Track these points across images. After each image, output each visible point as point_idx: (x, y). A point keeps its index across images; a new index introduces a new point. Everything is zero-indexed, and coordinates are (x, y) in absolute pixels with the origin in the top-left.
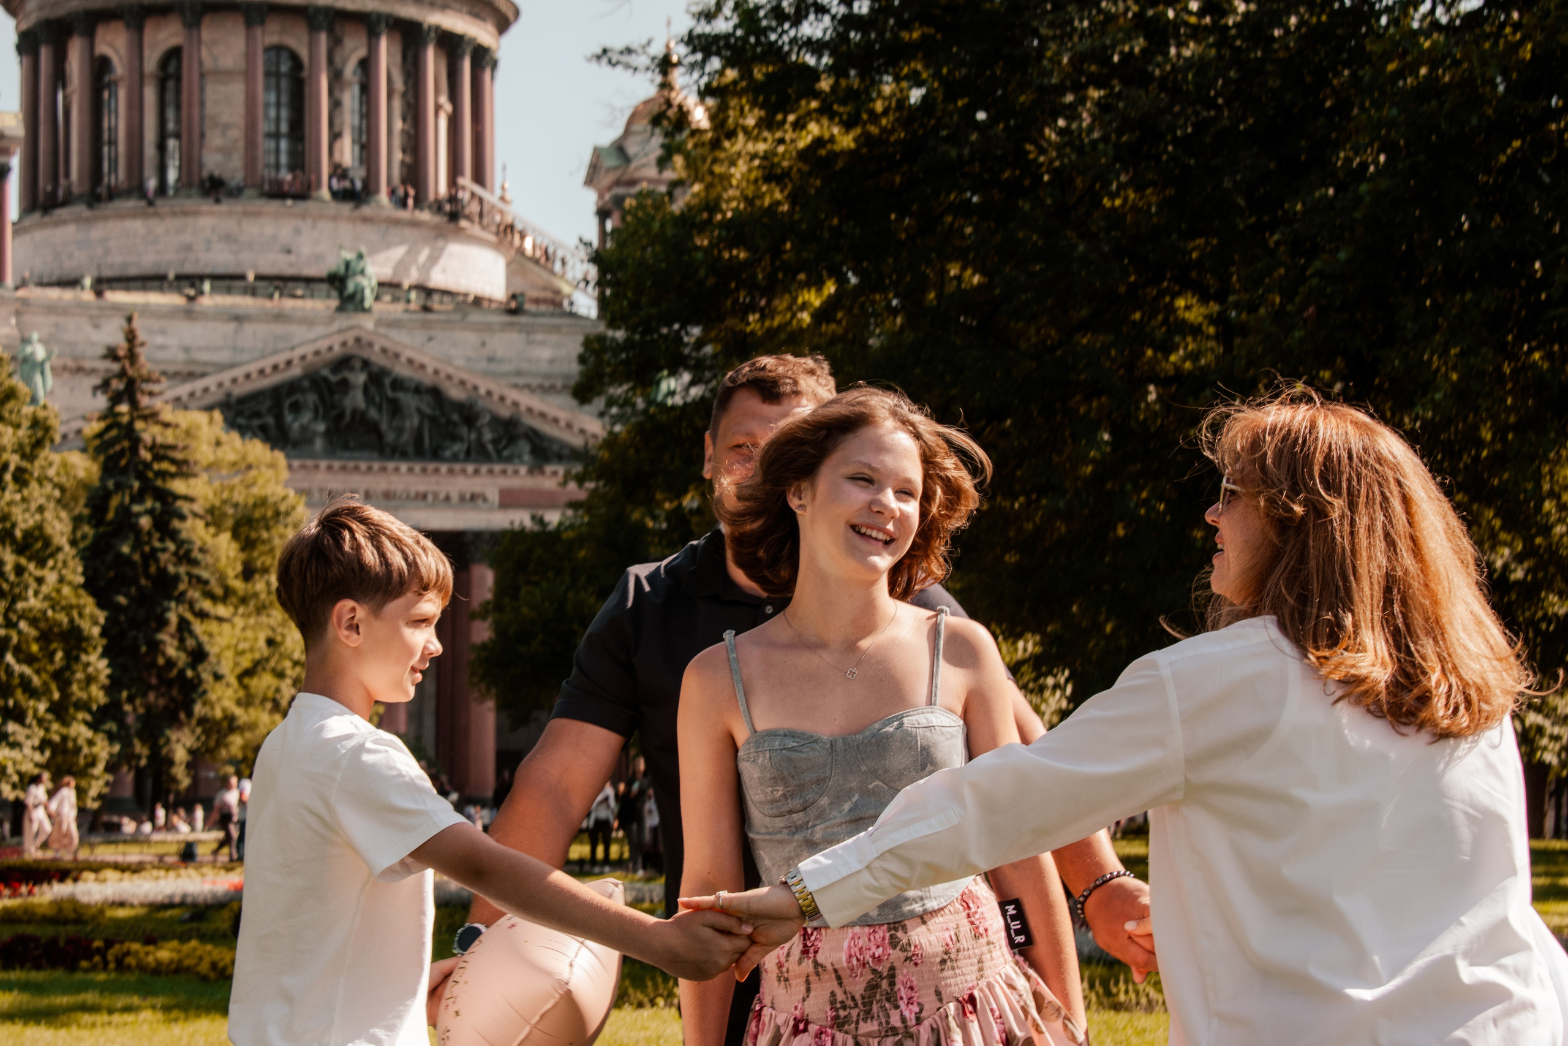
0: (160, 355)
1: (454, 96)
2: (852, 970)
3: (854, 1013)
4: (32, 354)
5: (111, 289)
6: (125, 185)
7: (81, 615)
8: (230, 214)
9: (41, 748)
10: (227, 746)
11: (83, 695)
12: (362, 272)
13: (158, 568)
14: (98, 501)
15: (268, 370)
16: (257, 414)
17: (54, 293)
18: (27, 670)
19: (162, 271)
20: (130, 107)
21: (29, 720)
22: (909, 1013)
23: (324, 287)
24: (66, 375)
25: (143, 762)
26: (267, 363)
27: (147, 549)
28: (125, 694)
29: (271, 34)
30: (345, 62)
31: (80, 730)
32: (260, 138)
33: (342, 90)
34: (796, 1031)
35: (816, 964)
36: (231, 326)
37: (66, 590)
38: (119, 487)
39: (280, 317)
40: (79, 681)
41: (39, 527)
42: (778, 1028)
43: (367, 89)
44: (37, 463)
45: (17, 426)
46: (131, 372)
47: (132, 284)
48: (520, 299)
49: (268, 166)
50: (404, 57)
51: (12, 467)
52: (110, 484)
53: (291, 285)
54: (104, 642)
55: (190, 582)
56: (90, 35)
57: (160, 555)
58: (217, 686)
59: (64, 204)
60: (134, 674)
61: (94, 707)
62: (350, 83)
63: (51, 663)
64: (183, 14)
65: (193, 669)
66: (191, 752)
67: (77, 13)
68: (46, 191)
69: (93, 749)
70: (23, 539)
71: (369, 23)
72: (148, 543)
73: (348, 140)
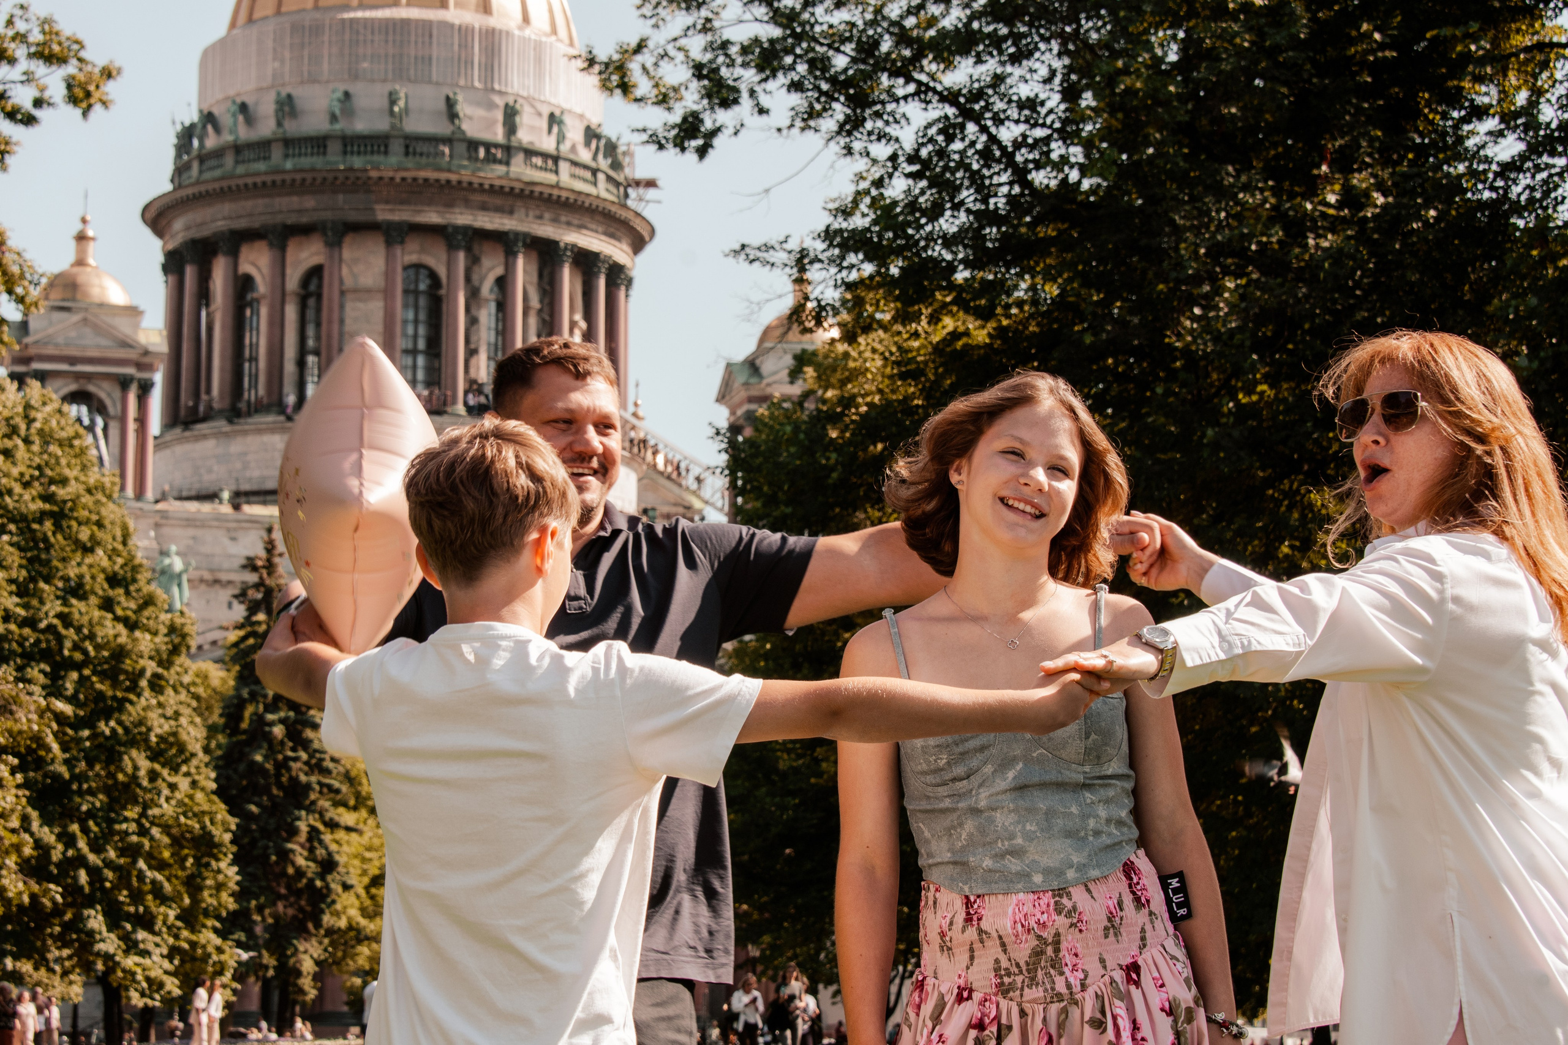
1: (589, 314)
2: (1017, 936)
4: (170, 565)
5: (248, 503)
6: (265, 401)
7: (212, 822)
9: (170, 957)
10: (353, 956)
11: (215, 903)
13: (290, 778)
14: (233, 710)
17: (193, 506)
18: (159, 877)
20: (271, 324)
21: (159, 927)
22: (1075, 979)
24: (203, 587)
25: (271, 973)
27: (280, 757)
28: (254, 903)
29: (411, 253)
30: (482, 280)
31: (208, 937)
32: (398, 355)
33: (479, 307)
35: (981, 931)
37: (199, 796)
38: (253, 696)
40: (210, 888)
41: (174, 733)
43: (503, 307)
44: (172, 671)
45: (155, 633)
46: (268, 582)
48: (651, 513)
50: (541, 276)
51: (148, 674)
52: (245, 693)
54: (234, 849)
55: (321, 792)
56: (234, 254)
57: (292, 764)
58: (345, 896)
59: (204, 419)
60: (264, 884)
61: (224, 914)
62: (487, 300)
63: (184, 868)
64: (325, 234)
65: (323, 879)
66: (318, 963)
67: (222, 233)
68: (187, 407)
69: (223, 957)
70: (158, 743)
71: (507, 242)
72: (280, 752)
73: (483, 357)
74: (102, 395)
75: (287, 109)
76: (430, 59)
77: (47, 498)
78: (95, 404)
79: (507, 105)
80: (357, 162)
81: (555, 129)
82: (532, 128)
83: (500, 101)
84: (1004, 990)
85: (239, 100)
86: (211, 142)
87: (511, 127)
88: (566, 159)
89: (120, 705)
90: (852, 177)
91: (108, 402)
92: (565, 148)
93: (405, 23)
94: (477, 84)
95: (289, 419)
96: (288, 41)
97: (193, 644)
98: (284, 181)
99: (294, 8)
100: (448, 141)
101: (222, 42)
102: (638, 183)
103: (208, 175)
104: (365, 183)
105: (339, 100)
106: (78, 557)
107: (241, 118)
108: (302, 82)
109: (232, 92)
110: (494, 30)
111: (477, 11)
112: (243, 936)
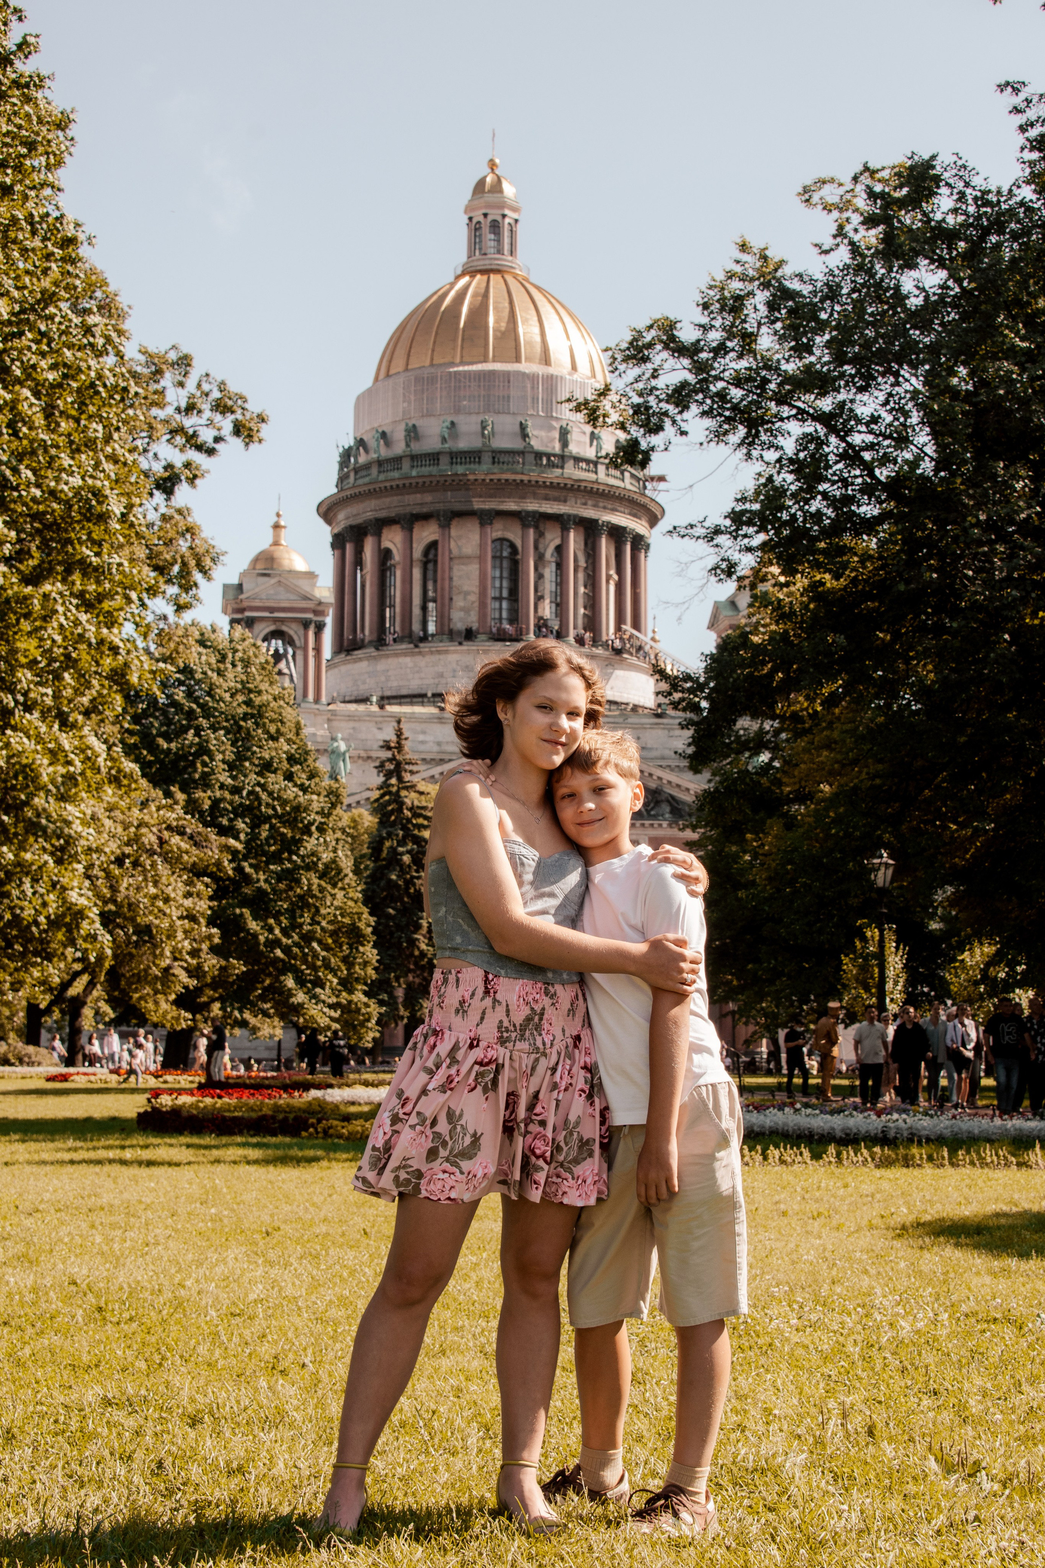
0: (422, 748)
1: (620, 570)
3: (514, 1035)
5: (390, 704)
6: (400, 634)
7: (360, 920)
11: (362, 973)
14: (376, 846)
17: (353, 707)
18: (327, 955)
19: (423, 692)
20: (403, 582)
21: (327, 989)
27: (408, 876)
28: (392, 975)
29: (497, 530)
30: (546, 548)
31: (359, 997)
32: (489, 601)
33: (544, 567)
34: (471, 1046)
37: (351, 903)
38: (390, 835)
40: (359, 964)
41: (334, 861)
42: (457, 1044)
43: (560, 566)
44: (332, 819)
45: (320, 795)
46: (399, 757)
47: (403, 700)
48: (664, 707)
49: (494, 619)
50: (586, 544)
51: (316, 822)
52: (384, 833)
54: (375, 938)
56: (378, 535)
57: (416, 881)
59: (359, 648)
60: (399, 961)
61: (369, 981)
62: (550, 562)
63: (341, 951)
64: (439, 519)
67: (371, 521)
68: (349, 640)
69: (369, 1010)
70: (324, 868)
71: (563, 522)
72: (408, 873)
73: (547, 601)
74: (292, 633)
75: (412, 434)
76: (509, 397)
77: (249, 703)
78: (287, 639)
80: (460, 469)
81: (595, 443)
82: (579, 442)
83: (557, 425)
84: (502, 1041)
85: (380, 430)
86: (363, 459)
87: (565, 443)
88: (602, 463)
89: (298, 842)
91: (295, 637)
92: (602, 455)
93: (493, 373)
94: (541, 413)
95: (416, 646)
96: (413, 388)
97: (346, 801)
98: (411, 484)
99: (417, 365)
100: (522, 453)
101: (369, 391)
102: (652, 479)
103: (360, 482)
104: (465, 484)
106: (269, 743)
107: (382, 442)
108: (423, 416)
109: (376, 425)
110: (552, 376)
111: (540, 363)
112: (385, 997)
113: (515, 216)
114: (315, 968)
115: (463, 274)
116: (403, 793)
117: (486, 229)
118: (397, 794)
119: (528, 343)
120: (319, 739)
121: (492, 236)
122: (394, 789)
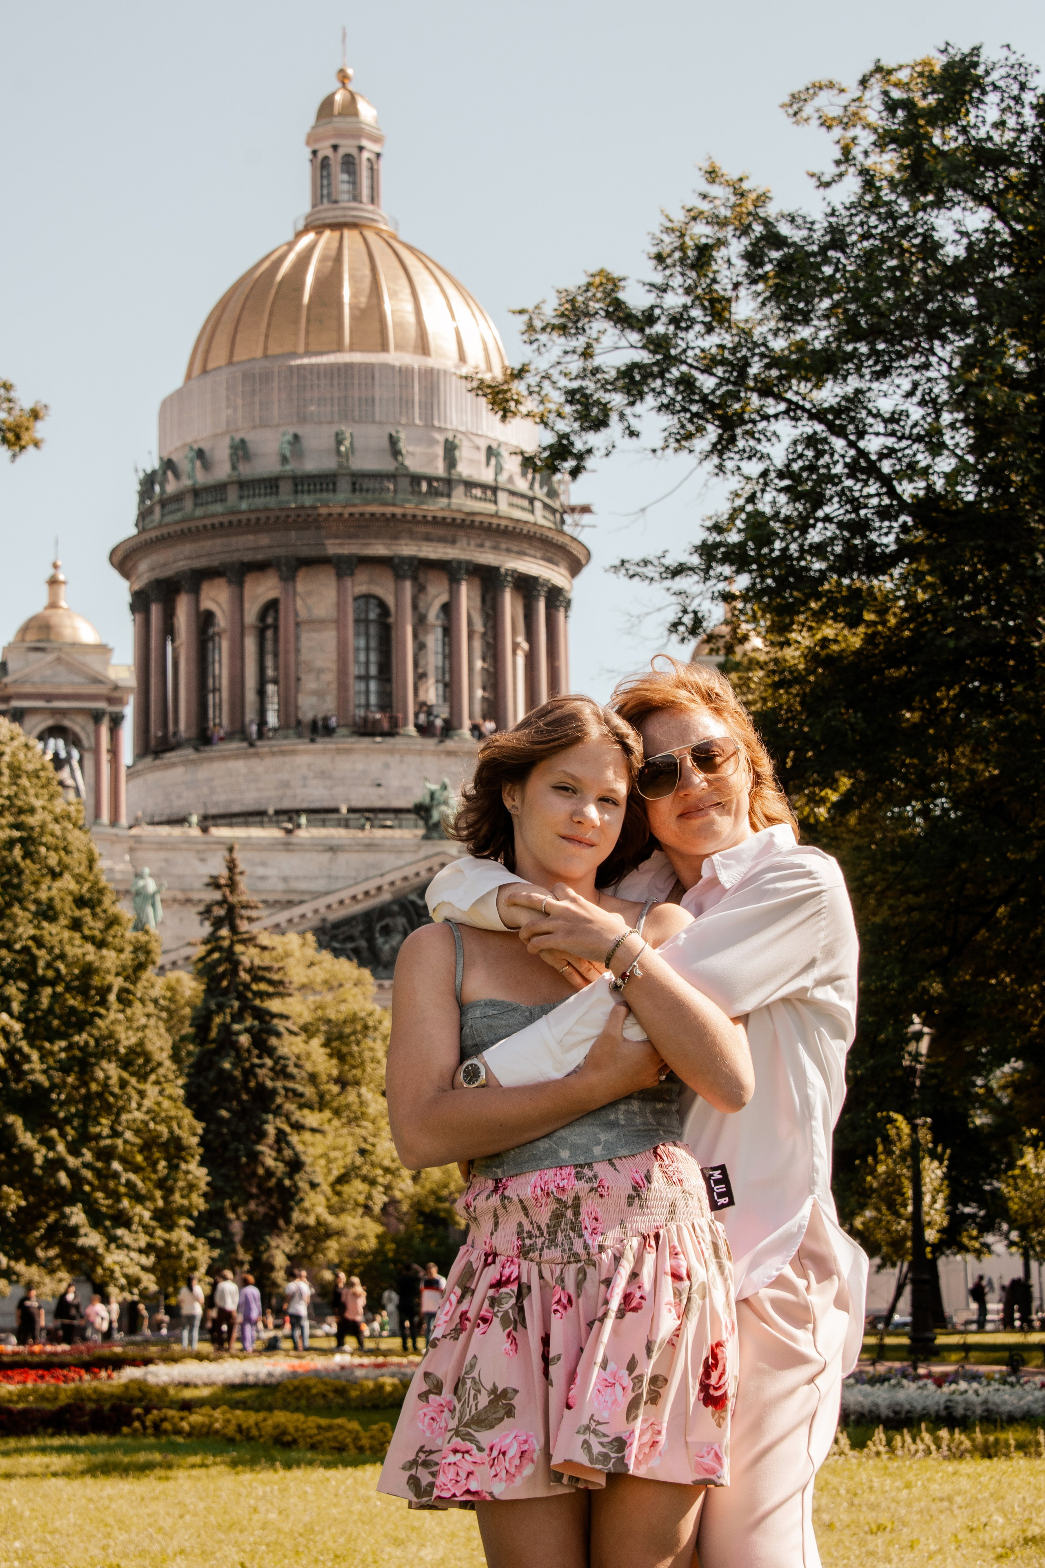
0: (261, 885)
1: (531, 635)
3: (540, 1241)
4: (144, 887)
5: (216, 825)
6: (229, 730)
7: (180, 1127)
8: (324, 751)
9: (147, 1253)
10: (323, 1251)
11: (185, 1202)
12: (446, 803)
13: (258, 1083)
14: (202, 1021)
15: (360, 897)
16: (351, 939)
17: (164, 831)
18: (134, 1178)
19: (262, 808)
20: (232, 656)
21: (134, 1227)
23: (412, 816)
24: (176, 906)
26: (359, 890)
27: (247, 1064)
28: (227, 1203)
29: (361, 584)
30: (429, 606)
31: (182, 1236)
32: (351, 681)
33: (426, 633)
35: (504, 1197)
36: (327, 856)
37: (167, 1103)
38: (221, 1008)
39: (371, 846)
40: (182, 1189)
41: (141, 1043)
43: (449, 632)
44: (140, 985)
45: (121, 951)
46: (232, 899)
47: (234, 820)
49: (359, 706)
50: (483, 601)
51: (115, 990)
52: (213, 1007)
53: (381, 816)
54: (201, 1150)
55: (286, 1096)
56: (196, 591)
57: (258, 1070)
58: (312, 1194)
59: (172, 749)
60: (236, 1184)
61: (196, 1213)
62: (434, 626)
63: (155, 1171)
64: (279, 569)
65: (291, 1178)
66: (289, 1257)
67: (184, 572)
68: (157, 738)
69: (195, 1254)
70: (127, 1054)
71: (451, 571)
72: (247, 1060)
73: (431, 681)
74: (77, 729)
75: (240, 453)
76: (373, 400)
77: (18, 826)
78: (71, 738)
79: (446, 441)
80: (308, 500)
81: (493, 461)
82: (471, 461)
83: (440, 438)
84: (524, 1252)
85: (196, 447)
86: (172, 487)
87: (451, 461)
88: (504, 490)
89: (91, 1018)
90: (728, 495)
91: (82, 736)
92: (503, 478)
93: (349, 366)
94: (417, 422)
95: (252, 745)
96: (240, 389)
97: (160, 960)
98: (239, 521)
99: (244, 357)
100: (392, 476)
101: (179, 393)
102: (573, 510)
103: (169, 519)
104: (315, 520)
105: (289, 443)
106: (47, 880)
107: (198, 463)
108: (254, 427)
109: (189, 440)
110: (432, 369)
111: (415, 352)
112: (217, 1234)
113: (376, 148)
114: (116, 1196)
115: (306, 230)
116: (239, 948)
117: (336, 166)
118: (230, 950)
119: (397, 325)
120: (118, 876)
121: (345, 177)
122: (226, 943)
